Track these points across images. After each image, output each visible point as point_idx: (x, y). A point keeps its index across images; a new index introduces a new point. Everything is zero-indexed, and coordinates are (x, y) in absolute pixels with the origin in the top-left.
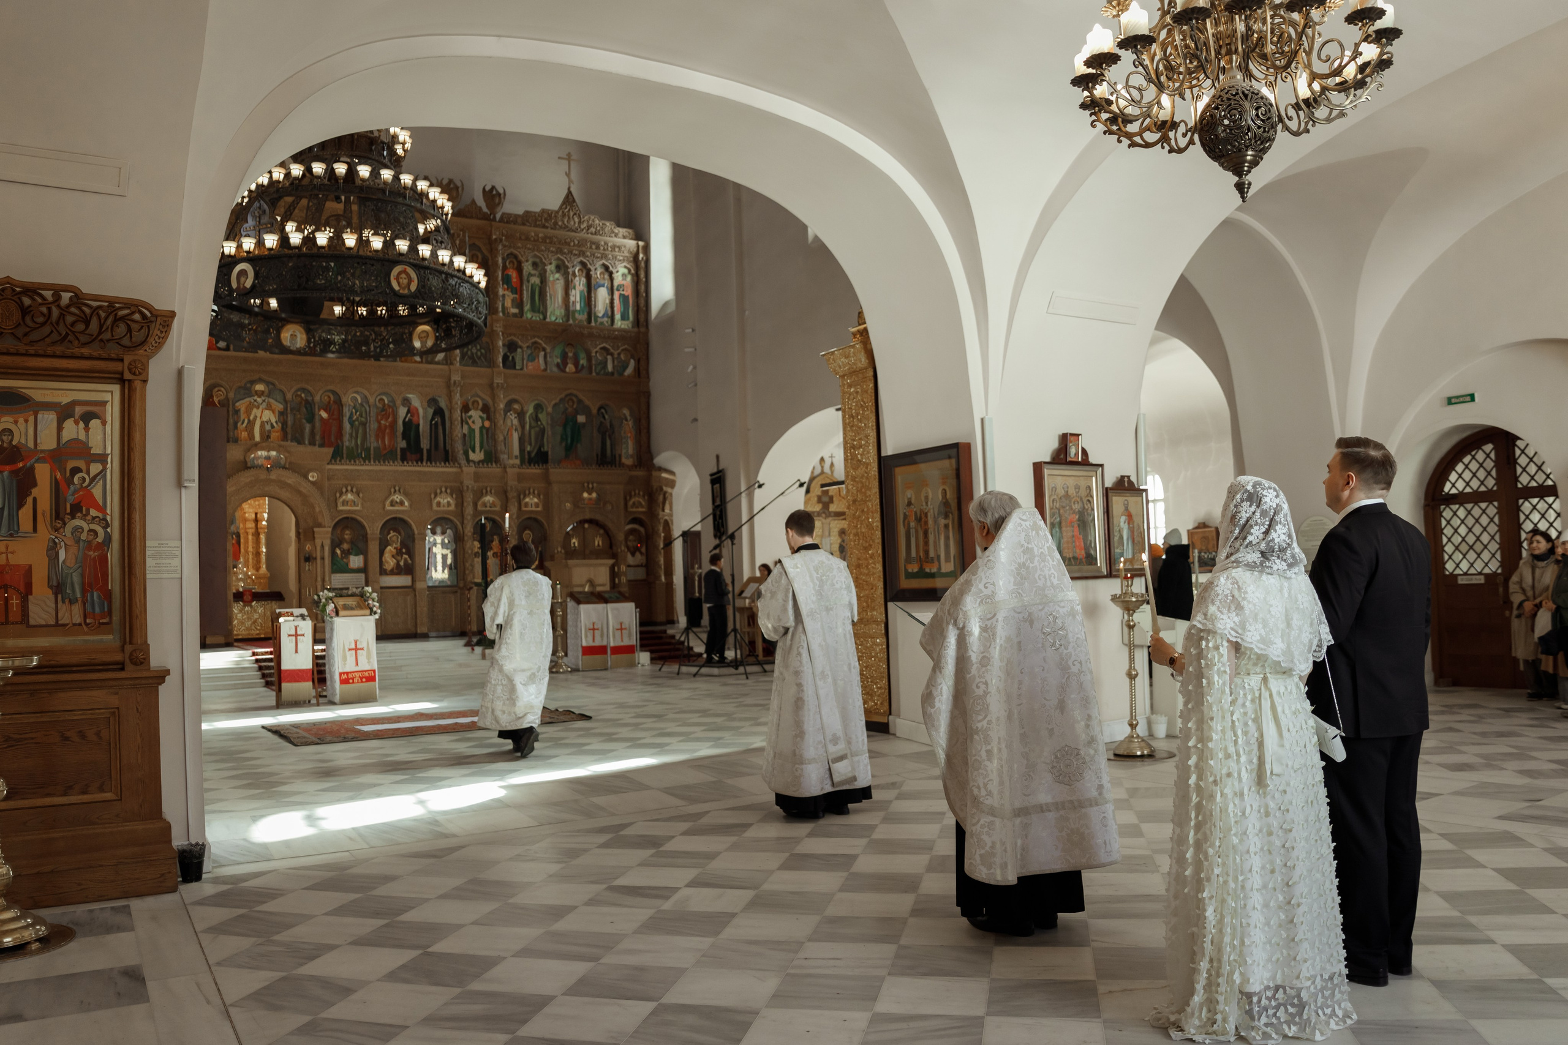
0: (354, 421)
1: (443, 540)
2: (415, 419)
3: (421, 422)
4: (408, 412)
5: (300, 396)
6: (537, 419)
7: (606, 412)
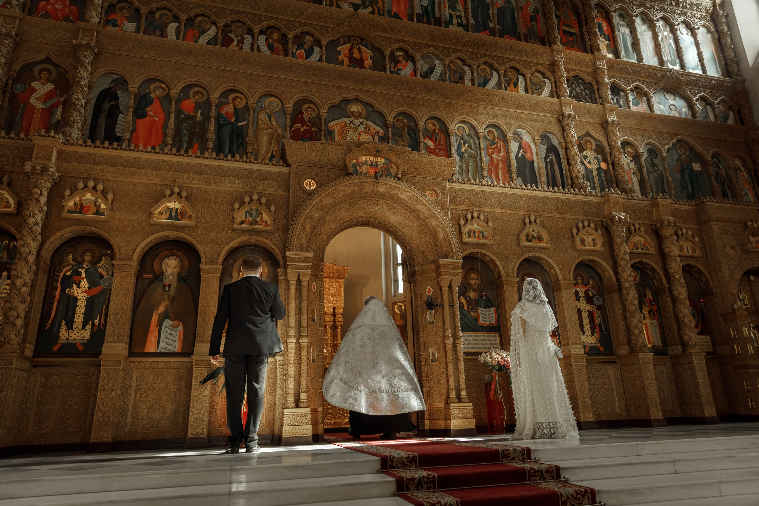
0: (463, 153)
1: (586, 292)
2: (528, 155)
3: (535, 159)
4: (520, 147)
5: (402, 121)
6: (654, 165)
7: (719, 162)
